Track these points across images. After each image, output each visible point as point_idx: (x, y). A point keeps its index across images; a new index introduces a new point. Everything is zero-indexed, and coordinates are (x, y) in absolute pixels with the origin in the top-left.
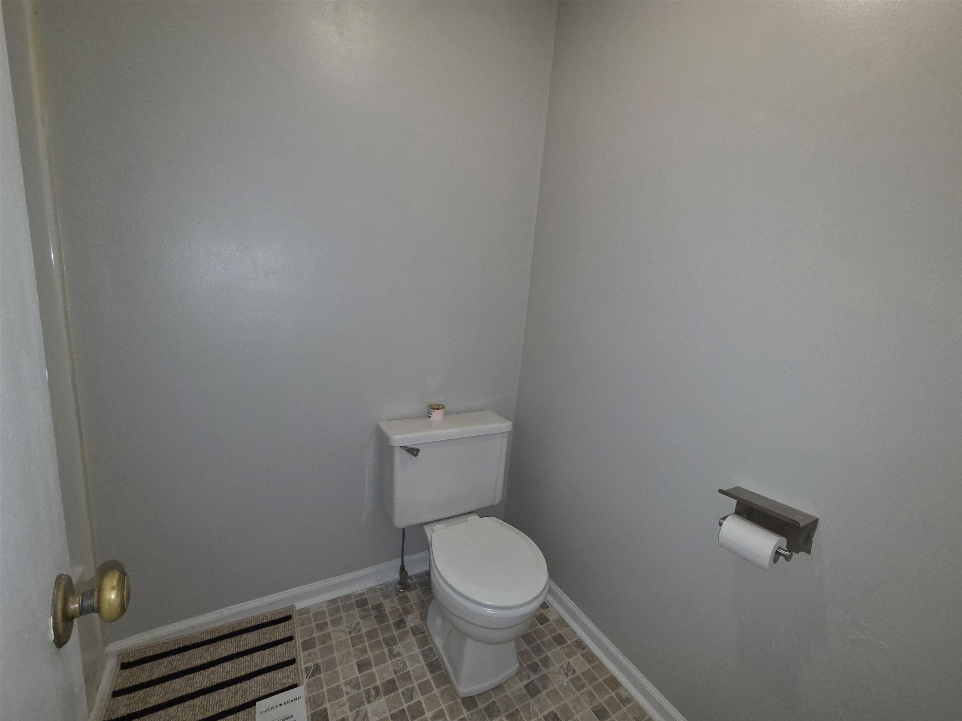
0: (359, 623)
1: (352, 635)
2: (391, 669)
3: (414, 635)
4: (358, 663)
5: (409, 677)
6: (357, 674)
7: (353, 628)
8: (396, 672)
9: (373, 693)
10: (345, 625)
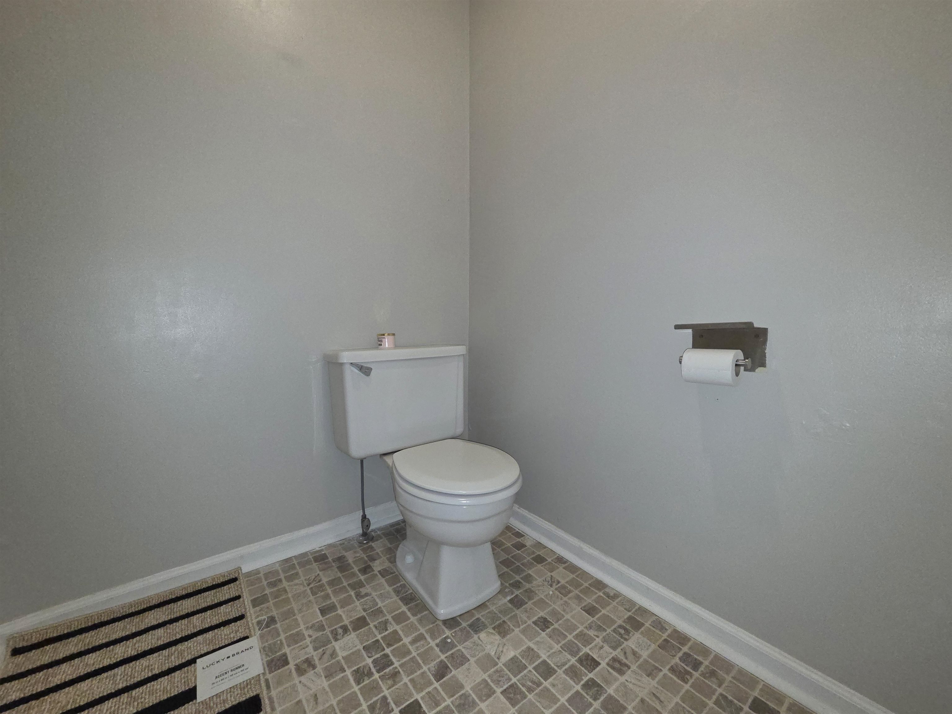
0: (318, 574)
1: (312, 586)
2: (360, 608)
3: (383, 576)
4: (320, 608)
5: (382, 612)
6: (321, 618)
7: (313, 580)
8: (365, 610)
9: (340, 631)
10: (303, 578)
